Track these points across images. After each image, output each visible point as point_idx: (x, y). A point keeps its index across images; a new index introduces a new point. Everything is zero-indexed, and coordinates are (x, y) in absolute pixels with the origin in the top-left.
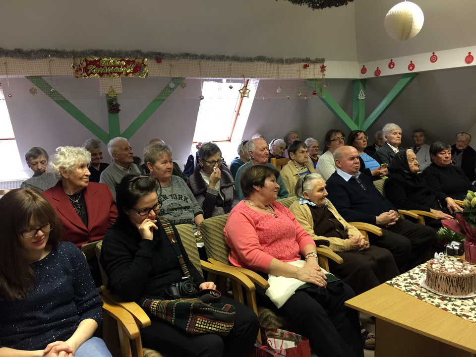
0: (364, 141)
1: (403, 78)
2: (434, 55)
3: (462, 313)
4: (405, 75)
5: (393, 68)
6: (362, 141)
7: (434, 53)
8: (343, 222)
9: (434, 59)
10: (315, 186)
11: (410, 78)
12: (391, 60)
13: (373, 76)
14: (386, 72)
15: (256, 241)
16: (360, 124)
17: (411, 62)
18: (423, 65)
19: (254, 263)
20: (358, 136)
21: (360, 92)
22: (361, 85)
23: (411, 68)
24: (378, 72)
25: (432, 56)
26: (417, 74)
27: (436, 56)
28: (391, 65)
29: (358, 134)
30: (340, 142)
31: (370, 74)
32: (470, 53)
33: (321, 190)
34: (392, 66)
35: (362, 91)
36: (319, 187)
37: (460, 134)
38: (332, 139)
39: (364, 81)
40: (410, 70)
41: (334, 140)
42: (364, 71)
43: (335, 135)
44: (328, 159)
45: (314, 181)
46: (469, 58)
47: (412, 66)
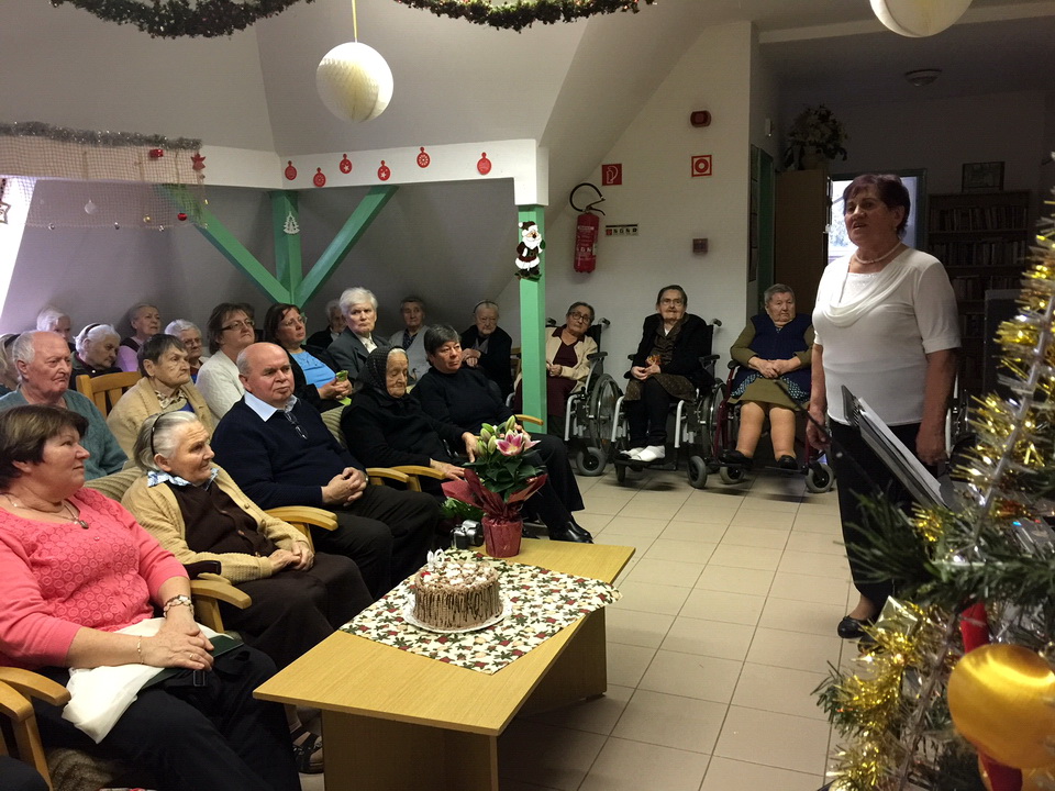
0: (299, 328)
1: (369, 194)
2: (423, 153)
3: (474, 660)
4: (375, 189)
5: (348, 172)
6: (293, 328)
7: (422, 149)
8: (255, 512)
9: (423, 161)
10: (183, 441)
11: (384, 195)
12: (345, 156)
13: (310, 185)
14: (336, 179)
15: (32, 593)
17: (383, 162)
18: (405, 172)
19: (28, 648)
20: (283, 317)
21: (288, 219)
22: (288, 203)
23: (383, 175)
24: (319, 178)
25: (420, 155)
26: (395, 188)
27: (426, 155)
28: (345, 166)
29: (284, 312)
30: (244, 331)
31: (304, 182)
32: (484, 154)
33: (198, 447)
34: (346, 168)
35: (290, 215)
36: (192, 442)
37: (484, 306)
38: (224, 326)
39: (294, 196)
40: (382, 179)
41: (229, 328)
42: (290, 173)
43: (231, 317)
44: (219, 369)
45: (180, 430)
46: (484, 165)
47: (384, 171)
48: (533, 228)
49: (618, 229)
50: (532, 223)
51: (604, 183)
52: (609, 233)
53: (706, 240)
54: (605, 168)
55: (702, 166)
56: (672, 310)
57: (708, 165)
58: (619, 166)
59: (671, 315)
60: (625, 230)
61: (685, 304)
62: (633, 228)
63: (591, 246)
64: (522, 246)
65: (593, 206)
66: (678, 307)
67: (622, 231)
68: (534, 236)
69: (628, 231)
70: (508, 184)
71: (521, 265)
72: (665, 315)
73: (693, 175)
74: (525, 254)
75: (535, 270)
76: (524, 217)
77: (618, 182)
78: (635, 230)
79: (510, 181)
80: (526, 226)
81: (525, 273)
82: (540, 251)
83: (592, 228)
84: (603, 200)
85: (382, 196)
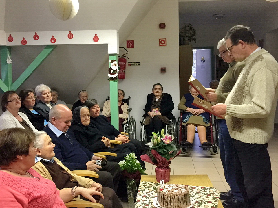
1: (45, 48)
2: (70, 33)
4: (48, 46)
5: (37, 39)
6: (31, 100)
7: (70, 32)
9: (70, 36)
10: (45, 141)
11: (52, 49)
12: (36, 33)
13: (20, 44)
14: (31, 42)
16: (10, 84)
17: (53, 36)
18: (62, 40)
20: (28, 95)
21: (8, 57)
22: (8, 51)
23: (53, 41)
24: (24, 42)
25: (69, 34)
26: (56, 46)
27: (72, 34)
28: (36, 37)
31: (17, 42)
32: (96, 35)
33: (50, 143)
34: (36, 38)
35: (9, 56)
36: (48, 140)
37: (82, 92)
39: (9, 48)
40: (53, 43)
41: (10, 101)
42: (10, 39)
46: (96, 39)
47: (53, 39)
48: (116, 62)
49: (133, 64)
50: (115, 61)
51: (128, 47)
52: (129, 65)
53: (165, 68)
54: (128, 42)
55: (163, 42)
56: (157, 92)
57: (165, 42)
58: (133, 41)
59: (157, 94)
60: (135, 64)
61: (162, 90)
62: (138, 64)
63: (124, 70)
64: (111, 69)
65: (124, 55)
66: (160, 91)
67: (134, 64)
68: (116, 65)
69: (136, 64)
70: (106, 45)
71: (110, 76)
72: (155, 94)
73: (160, 45)
74: (112, 72)
75: (115, 78)
76: (111, 58)
77: (133, 47)
78: (139, 64)
79: (107, 45)
80: (112, 61)
81: (111, 79)
82: (118, 71)
83: (125, 63)
84: (128, 53)
85: (51, 49)
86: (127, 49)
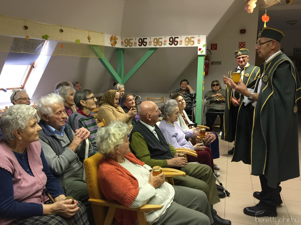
16: (122, 77)
39: (123, 50)
40: (155, 46)
49: (215, 63)
51: (211, 49)
52: (212, 64)
54: (212, 45)
55: (242, 45)
57: (244, 45)
63: (208, 68)
65: (209, 56)
69: (218, 63)
70: (196, 48)
73: (239, 48)
77: (216, 49)
83: (208, 62)
84: (211, 54)
85: (153, 51)
86: (211, 51)
